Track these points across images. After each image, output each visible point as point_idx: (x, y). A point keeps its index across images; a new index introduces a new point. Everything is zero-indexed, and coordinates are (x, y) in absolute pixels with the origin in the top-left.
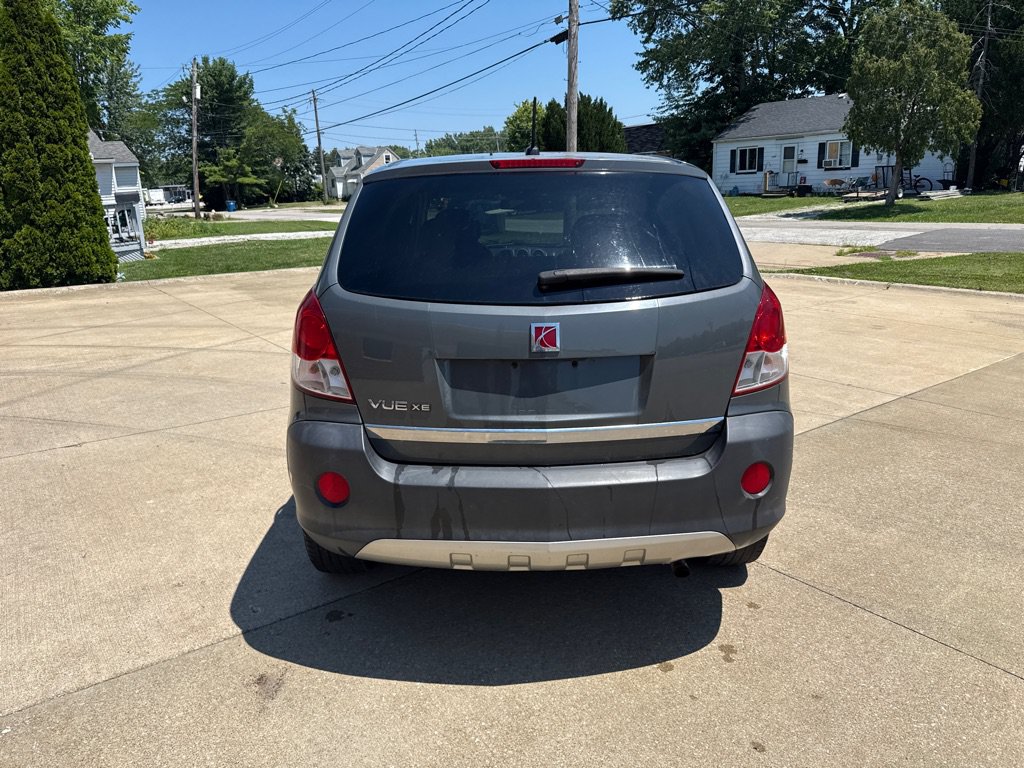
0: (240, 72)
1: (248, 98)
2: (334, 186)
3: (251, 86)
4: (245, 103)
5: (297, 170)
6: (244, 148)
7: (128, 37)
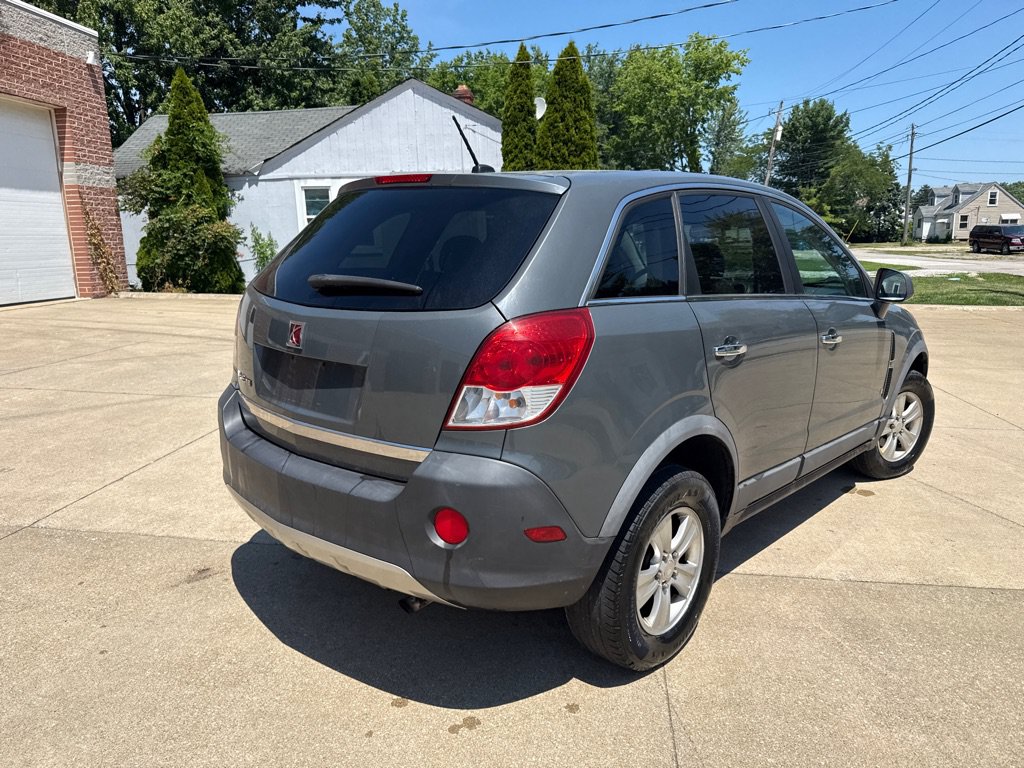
0: (838, 112)
1: (843, 137)
2: (920, 226)
3: (847, 125)
4: (838, 142)
5: (884, 209)
6: (827, 188)
7: (735, 88)
